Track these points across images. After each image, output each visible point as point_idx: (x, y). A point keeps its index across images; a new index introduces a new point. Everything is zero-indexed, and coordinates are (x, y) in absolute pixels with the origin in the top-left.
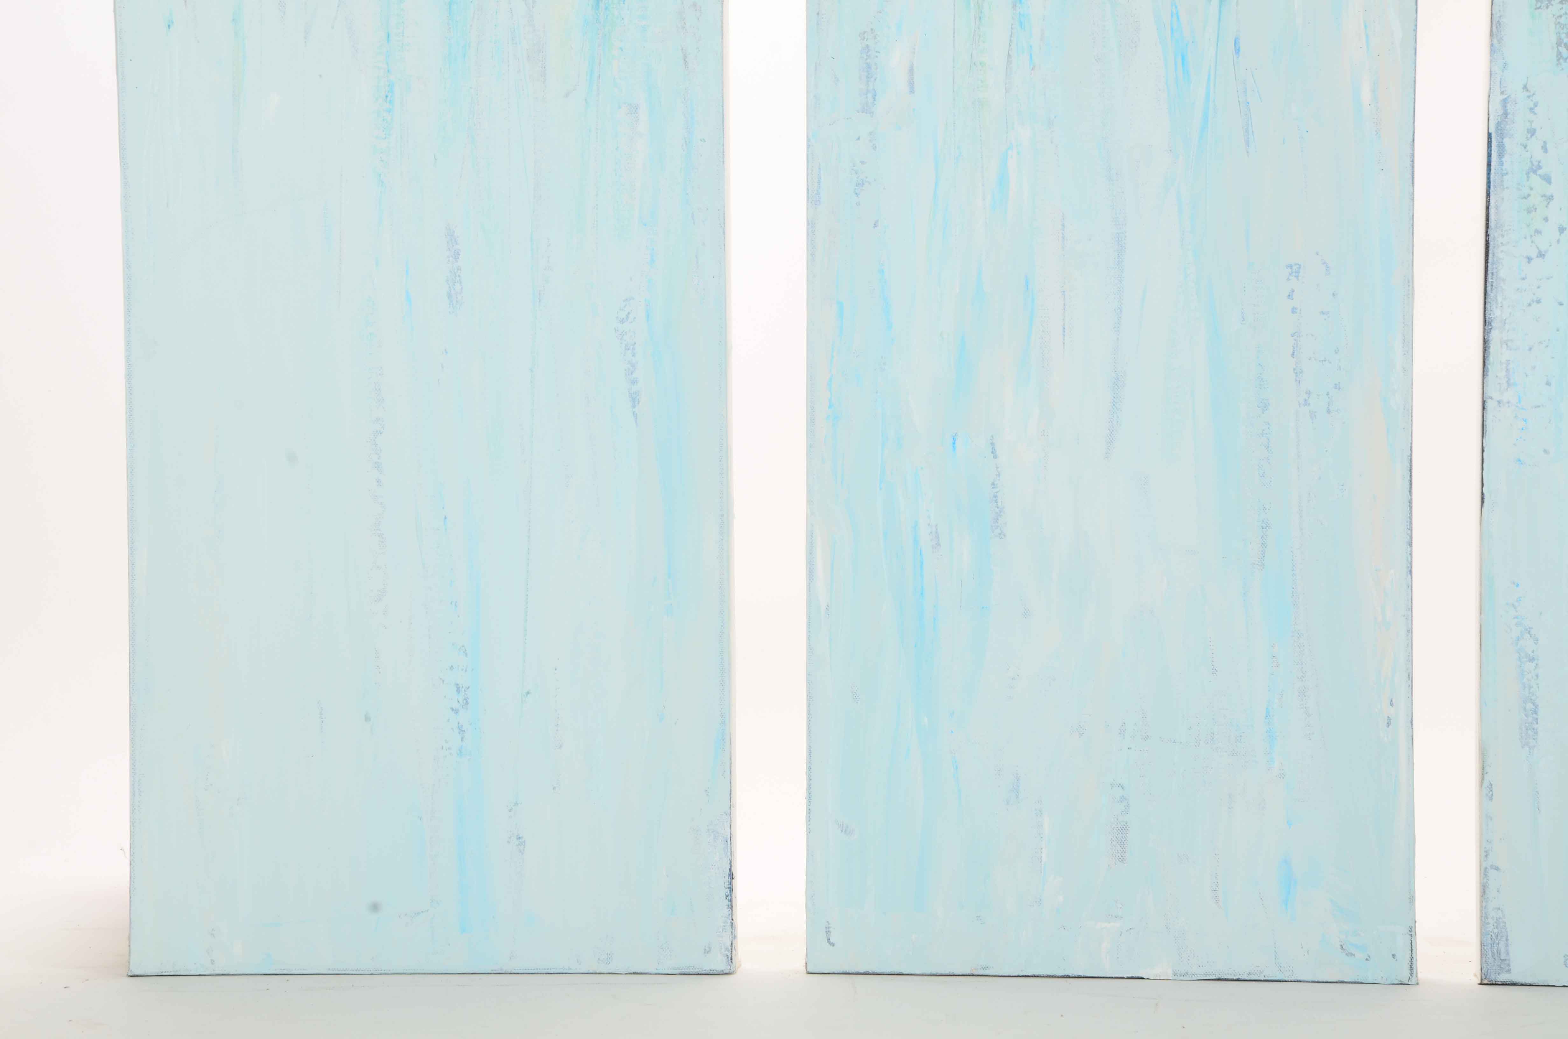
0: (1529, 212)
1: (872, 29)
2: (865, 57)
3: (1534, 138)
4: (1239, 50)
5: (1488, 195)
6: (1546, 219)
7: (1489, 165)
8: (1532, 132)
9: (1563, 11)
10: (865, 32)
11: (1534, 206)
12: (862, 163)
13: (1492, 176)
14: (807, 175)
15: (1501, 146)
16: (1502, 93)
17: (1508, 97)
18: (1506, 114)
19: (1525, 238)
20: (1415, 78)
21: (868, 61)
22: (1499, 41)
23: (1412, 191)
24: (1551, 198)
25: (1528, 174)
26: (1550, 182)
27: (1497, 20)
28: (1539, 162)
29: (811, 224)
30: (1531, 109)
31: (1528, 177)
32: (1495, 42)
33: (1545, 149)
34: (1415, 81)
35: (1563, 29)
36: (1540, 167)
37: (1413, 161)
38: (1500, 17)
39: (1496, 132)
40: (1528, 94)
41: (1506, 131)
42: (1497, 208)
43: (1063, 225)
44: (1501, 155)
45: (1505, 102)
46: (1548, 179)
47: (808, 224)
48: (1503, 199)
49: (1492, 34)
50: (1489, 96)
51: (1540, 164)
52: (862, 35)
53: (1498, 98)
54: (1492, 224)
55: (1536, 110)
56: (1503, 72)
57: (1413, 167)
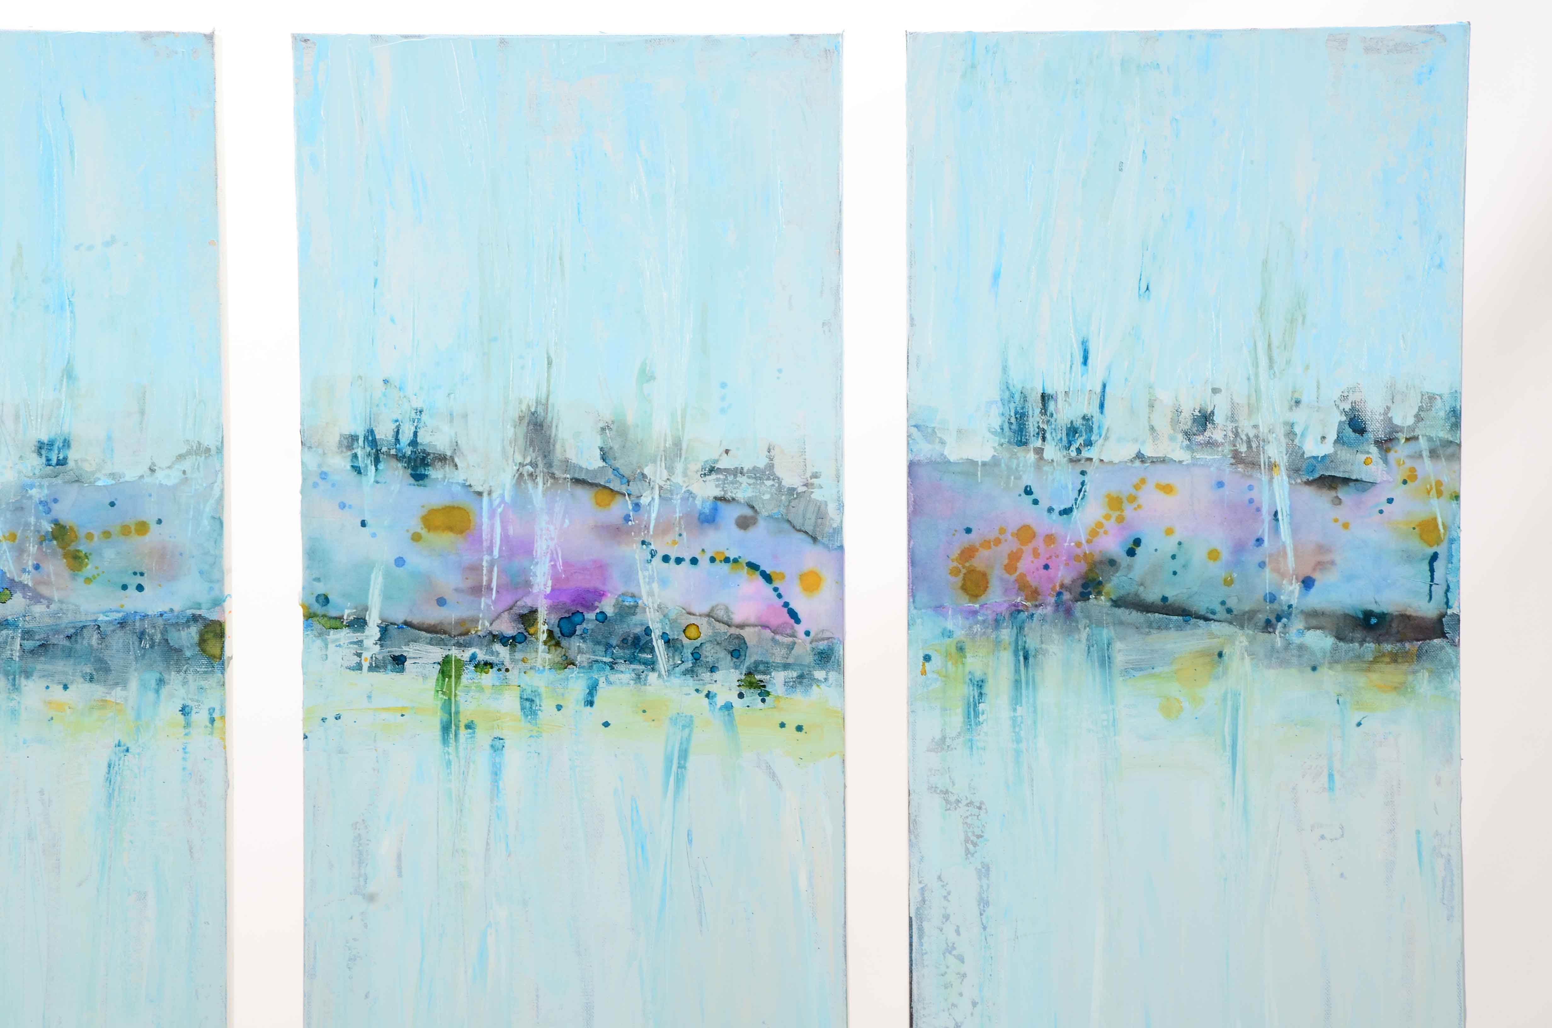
0: (946, 988)
1: (363, 820)
2: (358, 845)
4: (691, 841)
5: (911, 972)
6: (961, 995)
7: (911, 945)
8: (947, 918)
9: (968, 813)
10: (357, 823)
11: (950, 982)
12: (355, 940)
13: (914, 955)
14: (304, 950)
15: (921, 929)
16: (920, 882)
17: (925, 886)
18: (924, 901)
19: (944, 1011)
21: (360, 848)
22: (916, 837)
23: (845, 967)
24: (964, 975)
25: (944, 954)
26: (963, 962)
27: (914, 818)
28: (954, 944)
29: (307, 996)
30: (945, 897)
31: (945, 957)
32: (912, 837)
33: (958, 932)
34: (845, 871)
35: (969, 828)
36: (954, 948)
37: (845, 941)
38: (916, 816)
39: (916, 917)
40: (942, 883)
41: (924, 916)
42: (918, 983)
43: (537, 996)
44: (921, 937)
45: (922, 890)
46: (961, 959)
47: (305, 996)
48: (923, 976)
49: (909, 831)
50: (909, 884)
51: (955, 946)
52: (355, 825)
54: (915, 998)
55: (949, 898)
56: (920, 864)
57: (845, 946)
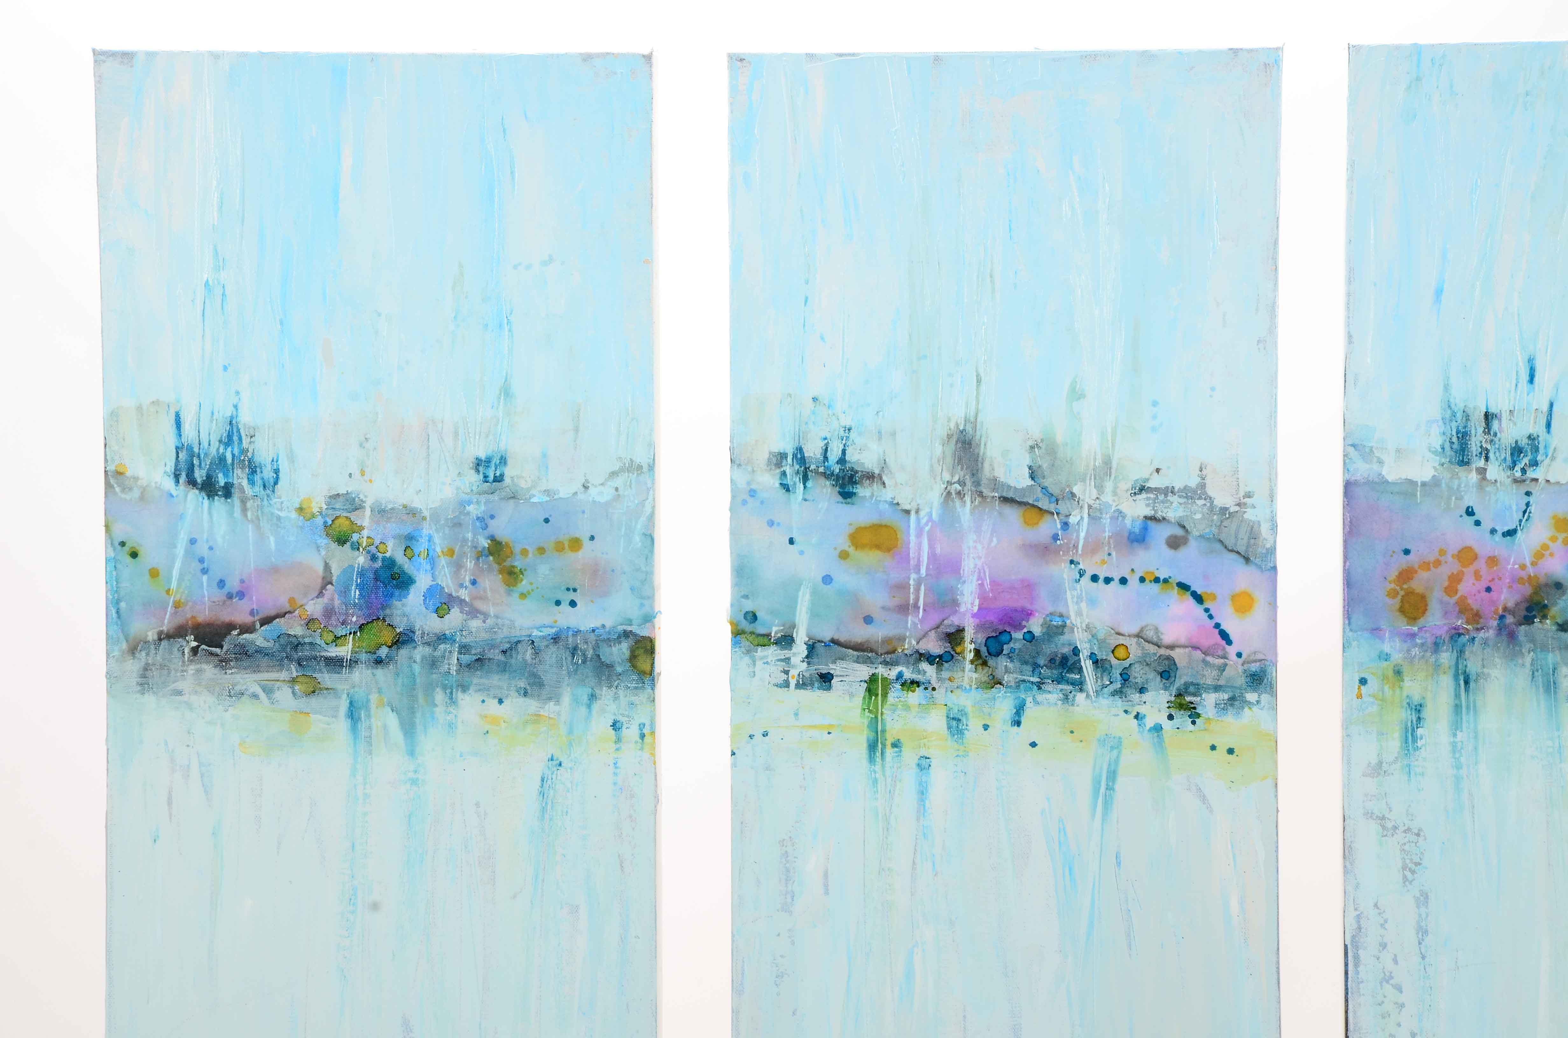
0: (1383, 1017)
1: (790, 837)
2: (785, 862)
3: (1385, 950)
4: (1120, 863)
5: (1347, 1000)
6: (1399, 1025)
7: (1346, 973)
8: (1384, 946)
9: (1406, 840)
10: (784, 840)
11: (1388, 1012)
12: (782, 956)
14: (732, 967)
15: (1357, 957)
16: (1356, 909)
17: (1361, 913)
18: (1360, 928)
20: (1278, 893)
21: (788, 865)
23: (1278, 995)
24: (1402, 1006)
25: (1381, 983)
26: (1401, 992)
27: (1349, 844)
28: (1391, 973)
29: (736, 1012)
30: (1382, 925)
31: (1381, 986)
32: (1348, 864)
33: (1395, 961)
34: (1278, 896)
35: (1407, 855)
36: (1392, 978)
37: (1278, 968)
39: (1352, 945)
41: (1360, 944)
42: (1355, 1012)
44: (1356, 965)
45: (1358, 917)
46: (1399, 989)
47: (733, 1012)
48: (1360, 1005)
49: (1344, 857)
50: (1344, 912)
52: (782, 842)
53: (1352, 914)
54: (1351, 1027)
55: (1387, 926)
56: (1356, 891)
57: (1278, 973)
